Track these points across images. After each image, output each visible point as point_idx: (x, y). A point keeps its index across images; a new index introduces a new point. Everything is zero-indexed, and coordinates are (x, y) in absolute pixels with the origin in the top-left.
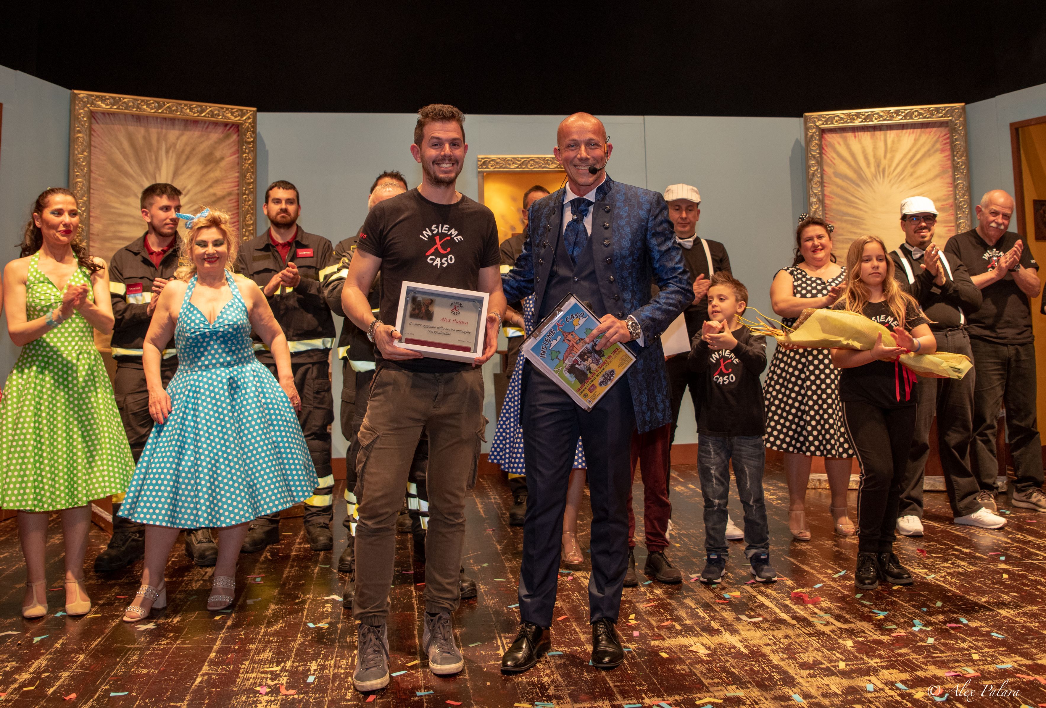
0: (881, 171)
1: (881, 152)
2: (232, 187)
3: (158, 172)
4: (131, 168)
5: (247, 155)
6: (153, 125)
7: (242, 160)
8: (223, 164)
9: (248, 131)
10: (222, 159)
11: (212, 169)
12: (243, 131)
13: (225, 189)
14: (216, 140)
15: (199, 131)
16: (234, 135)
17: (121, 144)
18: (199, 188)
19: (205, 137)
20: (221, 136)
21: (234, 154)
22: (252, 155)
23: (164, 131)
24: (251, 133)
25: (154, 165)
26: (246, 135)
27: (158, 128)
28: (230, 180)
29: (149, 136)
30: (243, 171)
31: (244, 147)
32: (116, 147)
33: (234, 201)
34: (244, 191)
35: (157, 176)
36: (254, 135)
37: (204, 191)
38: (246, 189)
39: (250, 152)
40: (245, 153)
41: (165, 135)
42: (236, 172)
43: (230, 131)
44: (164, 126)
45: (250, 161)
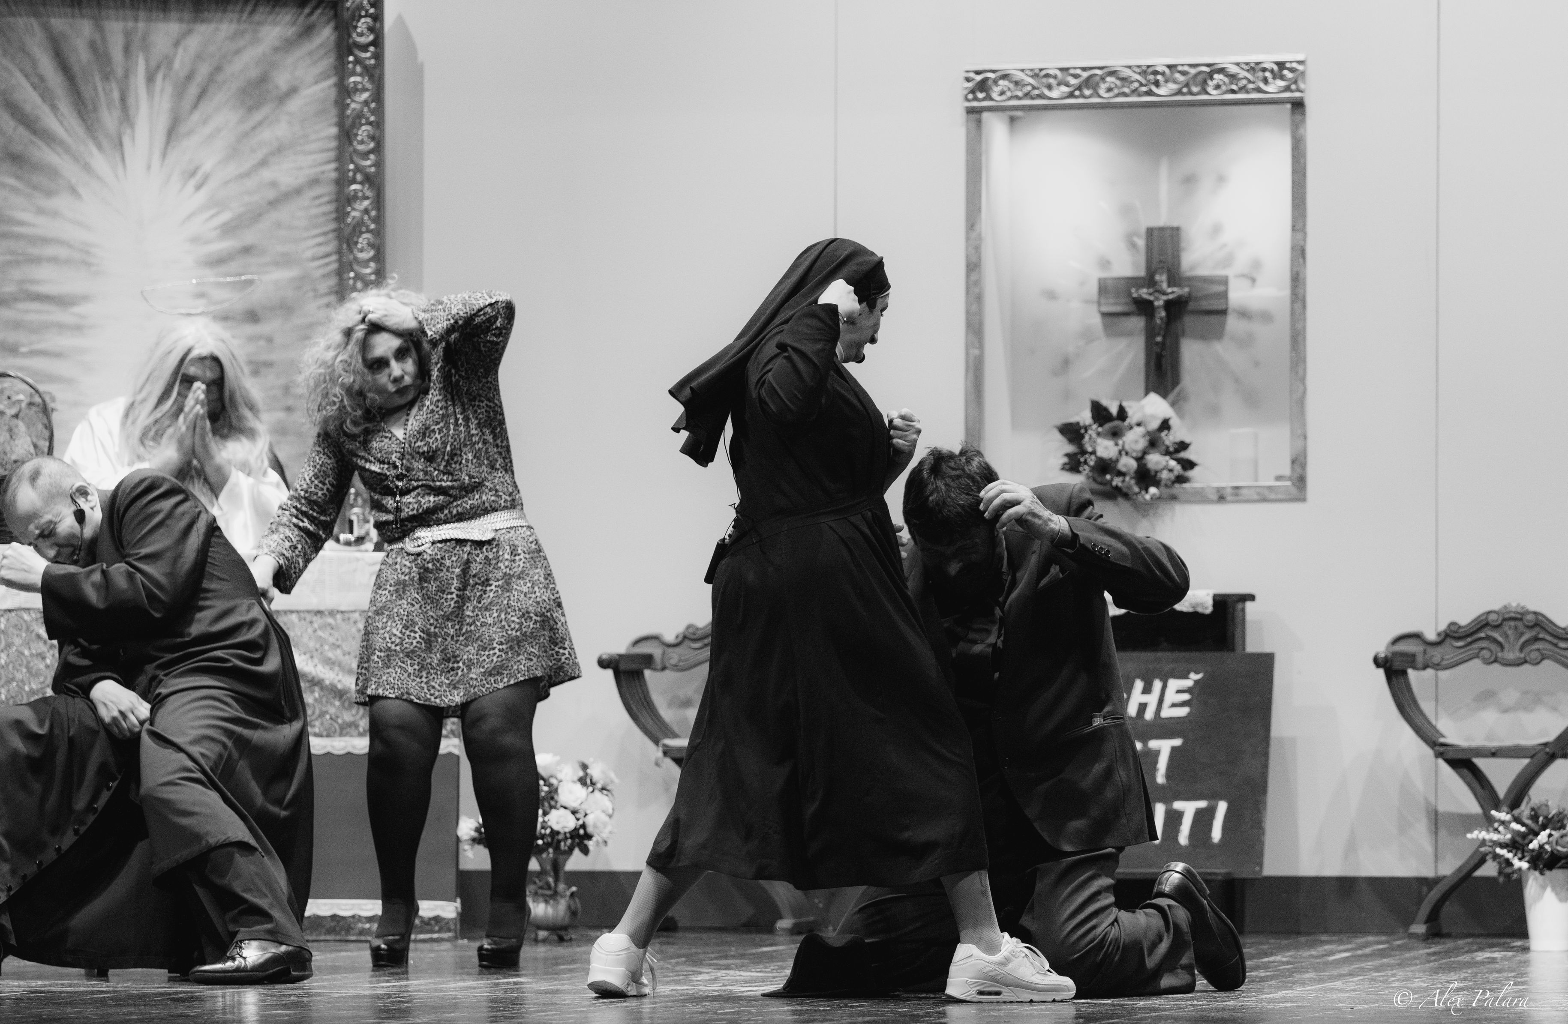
2: (321, 164)
3: (128, 131)
4: (62, 123)
5: (358, 79)
6: (112, 12)
7: (344, 92)
8: (295, 104)
9: (361, 17)
10: (293, 91)
11: (266, 118)
12: (346, 15)
13: (301, 168)
14: (277, 44)
15: (231, 21)
16: (324, 27)
17: (34, 63)
18: (232, 170)
19: (248, 37)
20: (291, 31)
21: (324, 76)
22: (371, 78)
23: (141, 25)
24: (369, 20)
25: (117, 113)
26: (356, 27)
27: (125, 19)
28: (314, 146)
29: (104, 39)
30: (348, 123)
31: (351, 58)
32: (22, 71)
33: (326, 199)
34: (351, 174)
35: (126, 140)
36: (378, 25)
37: (247, 175)
38: (358, 169)
39: (368, 71)
40: (354, 73)
41: (145, 38)
42: (330, 125)
43: (315, 17)
44: (142, 14)
45: (365, 95)
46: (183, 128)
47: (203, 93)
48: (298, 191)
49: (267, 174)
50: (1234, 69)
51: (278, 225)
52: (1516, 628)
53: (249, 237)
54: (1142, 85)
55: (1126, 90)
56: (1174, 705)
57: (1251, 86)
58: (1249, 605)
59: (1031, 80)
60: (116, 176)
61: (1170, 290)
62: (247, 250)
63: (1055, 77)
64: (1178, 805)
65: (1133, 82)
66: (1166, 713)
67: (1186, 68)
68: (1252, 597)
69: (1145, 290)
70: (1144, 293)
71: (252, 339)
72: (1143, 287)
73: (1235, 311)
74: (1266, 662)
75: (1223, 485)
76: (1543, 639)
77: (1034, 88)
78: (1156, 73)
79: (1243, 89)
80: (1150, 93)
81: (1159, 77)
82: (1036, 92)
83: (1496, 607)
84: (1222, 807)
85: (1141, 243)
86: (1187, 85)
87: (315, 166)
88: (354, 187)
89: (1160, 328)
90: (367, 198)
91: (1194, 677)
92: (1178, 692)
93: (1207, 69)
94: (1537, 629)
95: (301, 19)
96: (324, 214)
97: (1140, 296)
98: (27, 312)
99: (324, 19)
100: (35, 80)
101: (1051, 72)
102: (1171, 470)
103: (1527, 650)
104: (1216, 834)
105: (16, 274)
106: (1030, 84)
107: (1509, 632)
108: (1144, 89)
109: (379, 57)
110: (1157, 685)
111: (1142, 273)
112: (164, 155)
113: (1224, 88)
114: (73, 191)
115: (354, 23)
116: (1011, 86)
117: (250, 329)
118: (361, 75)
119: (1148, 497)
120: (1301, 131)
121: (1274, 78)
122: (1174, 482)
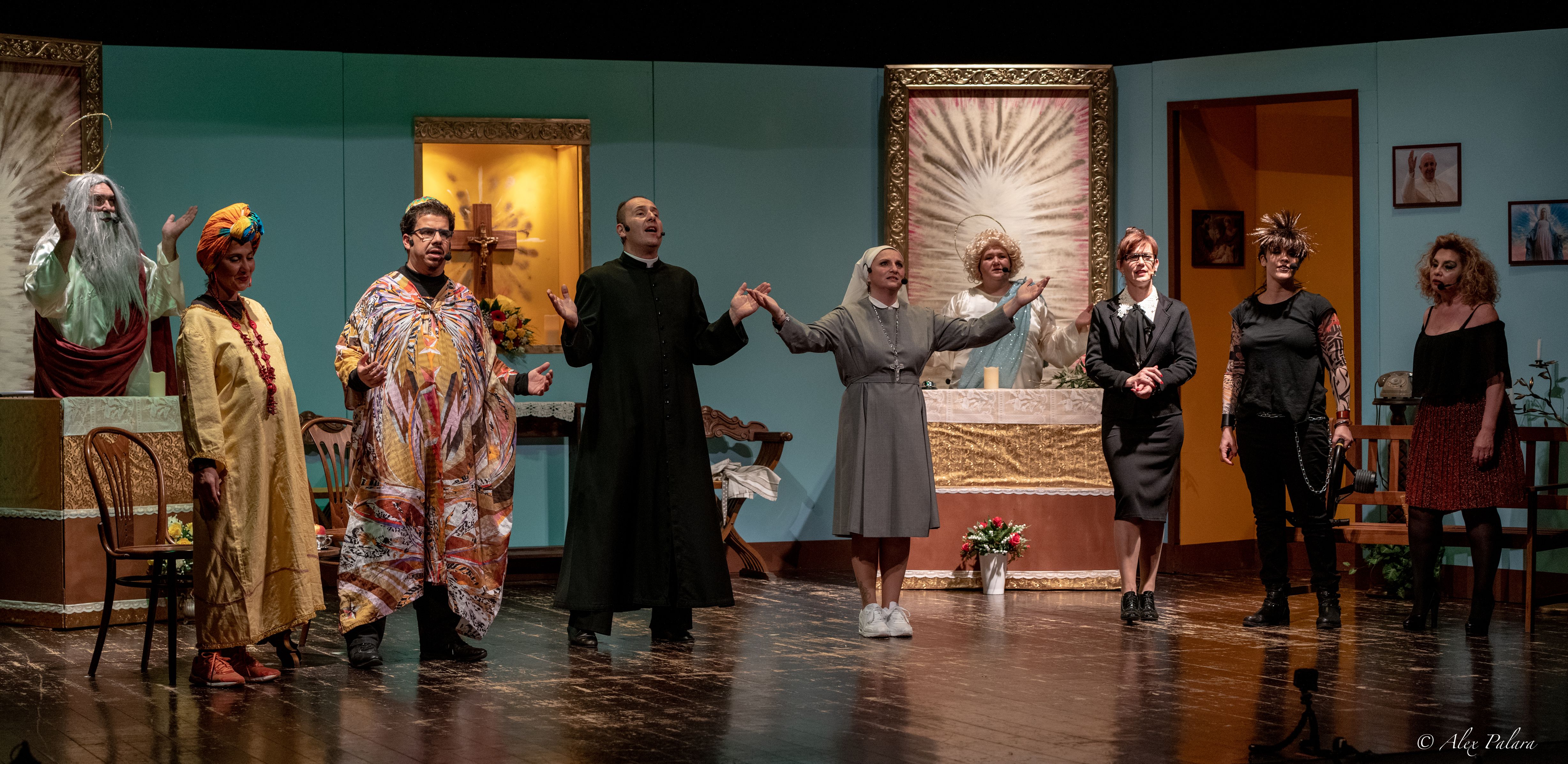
0: (990, 156)
1: (992, 128)
2: (73, 161)
8: (61, 127)
11: (48, 135)
13: (63, 164)
18: (32, 165)
30: (88, 138)
37: (39, 168)
42: (77, 139)
46: (9, 140)
61: (487, 238)
69: (475, 238)
72: (473, 236)
73: (519, 250)
85: (472, 213)
87: (70, 163)
97: (473, 241)
111: (473, 229)
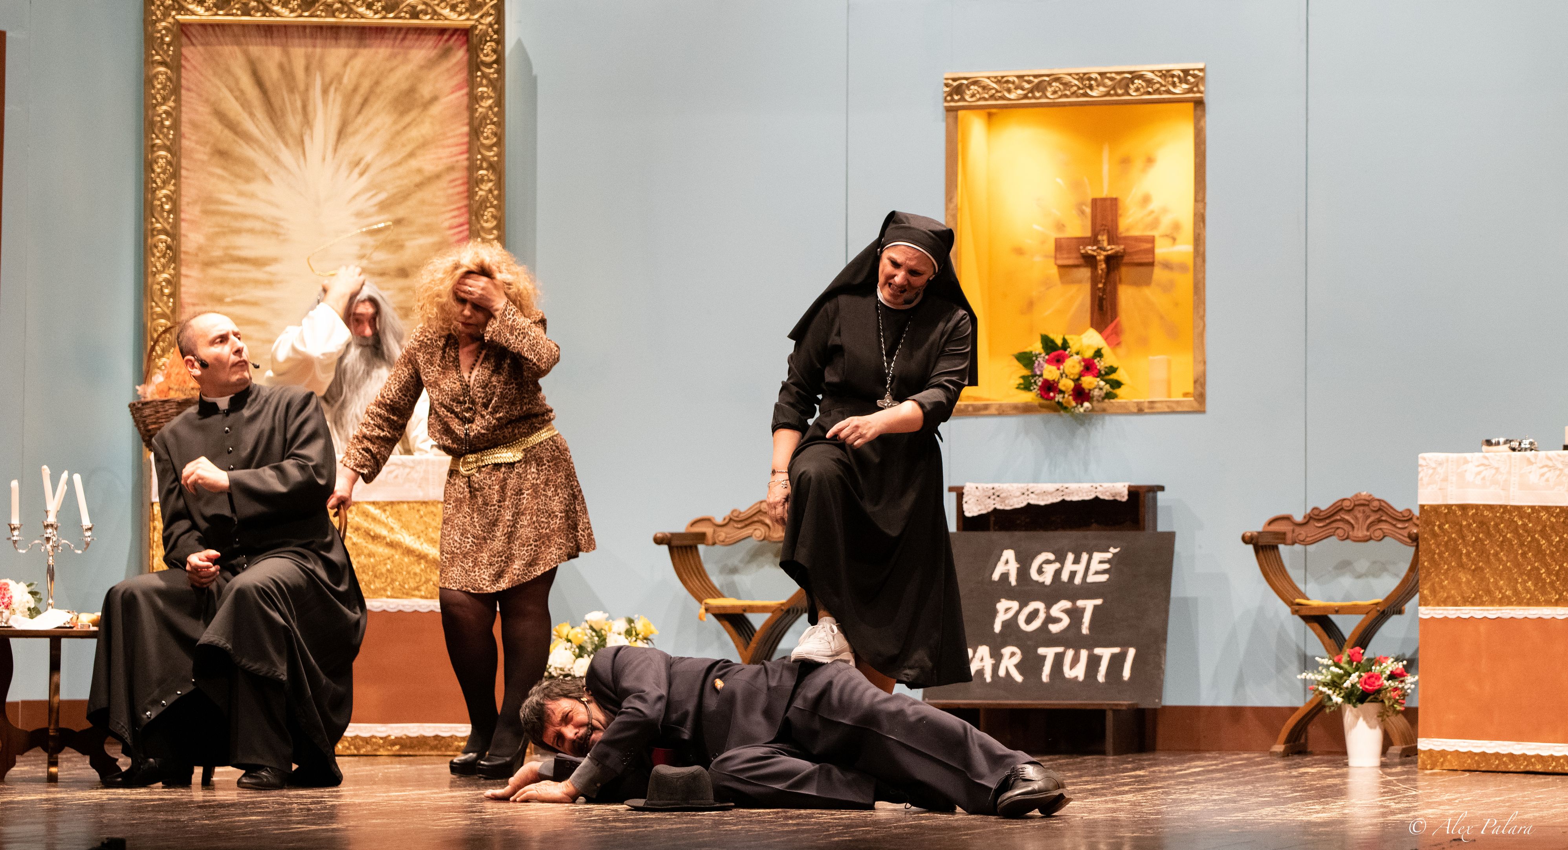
2: (456, 155)
3: (308, 132)
4: (257, 126)
5: (485, 89)
6: (296, 41)
7: (474, 99)
8: (436, 109)
9: (486, 41)
10: (434, 99)
11: (414, 120)
12: (475, 40)
13: (440, 158)
14: (422, 63)
15: (387, 46)
16: (459, 49)
17: (237, 81)
18: (387, 160)
19: (400, 58)
20: (433, 53)
21: (459, 87)
22: (495, 89)
23: (318, 50)
24: (493, 44)
25: (299, 118)
26: (483, 49)
27: (306, 46)
28: (451, 141)
29: (290, 62)
30: (476, 123)
31: (479, 73)
32: (227, 86)
33: (460, 182)
34: (478, 162)
35: (306, 139)
36: (500, 47)
37: (399, 164)
38: (484, 159)
39: (492, 83)
40: (481, 85)
41: (321, 59)
42: (463, 125)
43: (451, 42)
44: (319, 42)
45: (490, 102)
46: (350, 129)
47: (365, 102)
48: (438, 176)
49: (414, 163)
50: (1150, 75)
51: (423, 202)
52: (1364, 512)
53: (401, 212)
54: (1079, 88)
55: (1068, 93)
56: (1097, 573)
57: (1163, 89)
58: (1160, 494)
59: (995, 85)
60: (299, 166)
61: (1109, 247)
62: (398, 222)
63: (1013, 83)
64: (1098, 651)
65: (1072, 86)
66: (1091, 579)
67: (1113, 75)
68: (1162, 488)
69: (1090, 247)
70: (1090, 249)
71: (402, 290)
72: (1089, 245)
73: (1160, 263)
74: (1170, 537)
75: (1142, 400)
76: (1386, 521)
77: (997, 91)
78: (1090, 79)
79: (1157, 91)
80: (1085, 95)
81: (1093, 82)
82: (999, 94)
83: (1349, 495)
84: (1132, 652)
85: (1088, 210)
86: (1114, 88)
87: (451, 157)
88: (481, 172)
89: (1101, 277)
90: (491, 181)
91: (1113, 550)
92: (1101, 562)
93: (1129, 76)
94: (1380, 512)
95: (441, 43)
96: (458, 193)
97: (1087, 252)
98: (230, 271)
99: (459, 43)
100: (238, 94)
101: (1011, 79)
102: (1101, 389)
103: (1371, 530)
104: (1126, 674)
105: (222, 242)
106: (994, 88)
107: (1360, 515)
108: (1081, 91)
109: (501, 72)
110: (1085, 557)
111: (1088, 234)
112: (335, 150)
113: (1142, 90)
114: (266, 178)
115: (482, 46)
116: (980, 90)
117: (401, 282)
118: (486, 86)
119: (1082, 410)
120: (1202, 123)
121: (1180, 82)
122: (1104, 398)
